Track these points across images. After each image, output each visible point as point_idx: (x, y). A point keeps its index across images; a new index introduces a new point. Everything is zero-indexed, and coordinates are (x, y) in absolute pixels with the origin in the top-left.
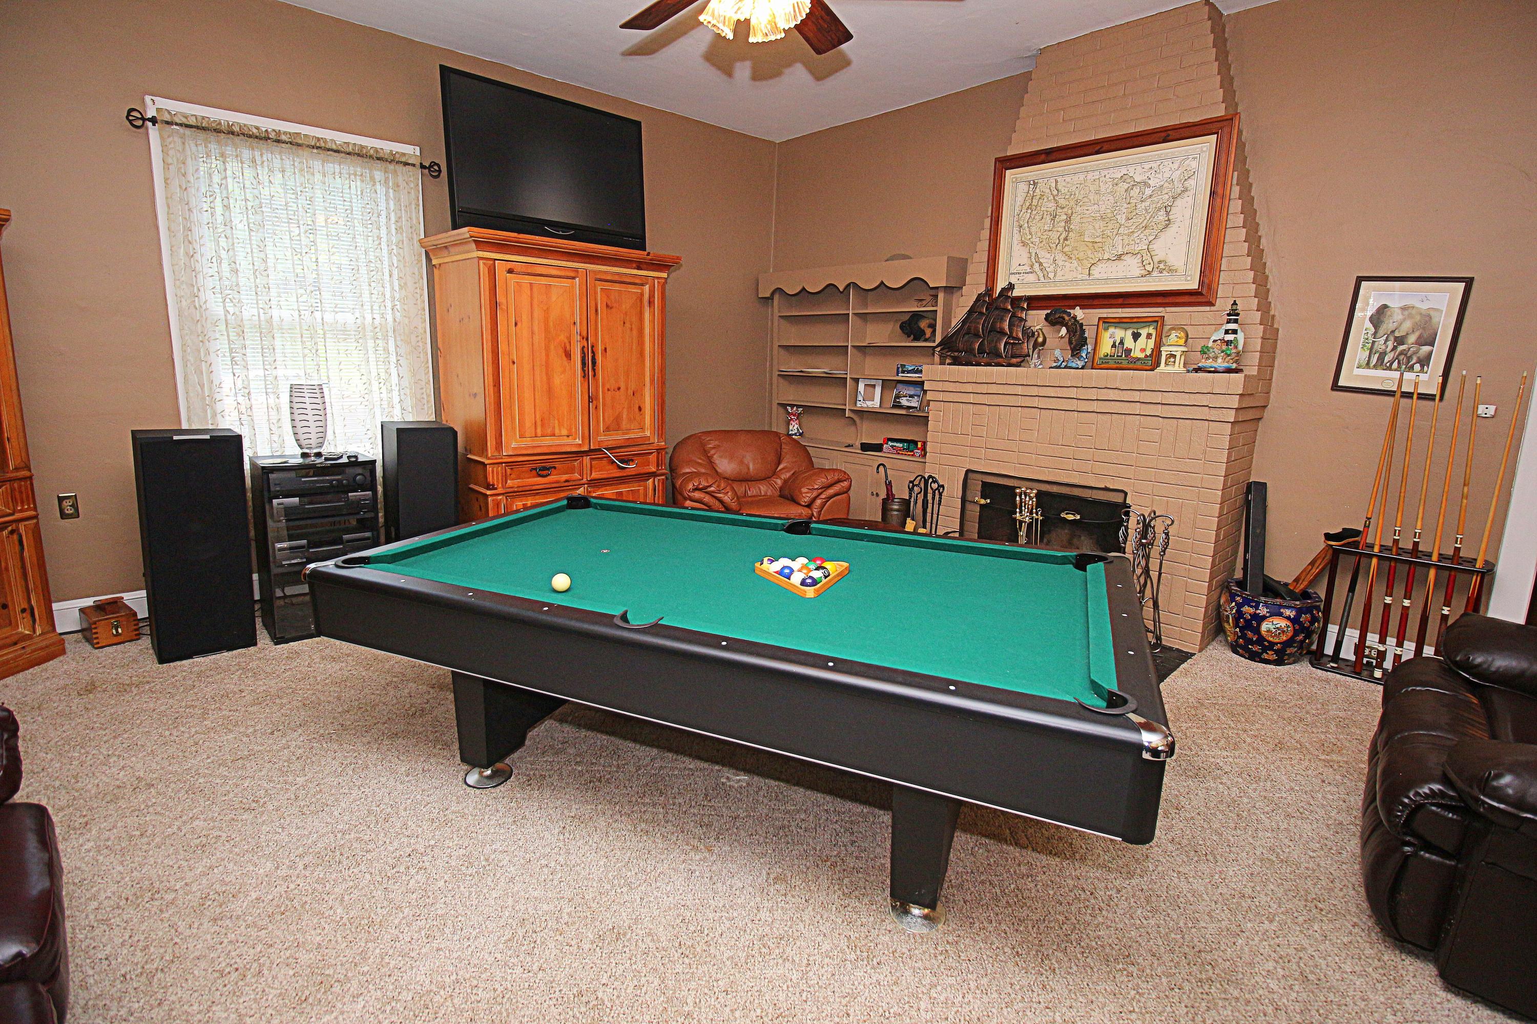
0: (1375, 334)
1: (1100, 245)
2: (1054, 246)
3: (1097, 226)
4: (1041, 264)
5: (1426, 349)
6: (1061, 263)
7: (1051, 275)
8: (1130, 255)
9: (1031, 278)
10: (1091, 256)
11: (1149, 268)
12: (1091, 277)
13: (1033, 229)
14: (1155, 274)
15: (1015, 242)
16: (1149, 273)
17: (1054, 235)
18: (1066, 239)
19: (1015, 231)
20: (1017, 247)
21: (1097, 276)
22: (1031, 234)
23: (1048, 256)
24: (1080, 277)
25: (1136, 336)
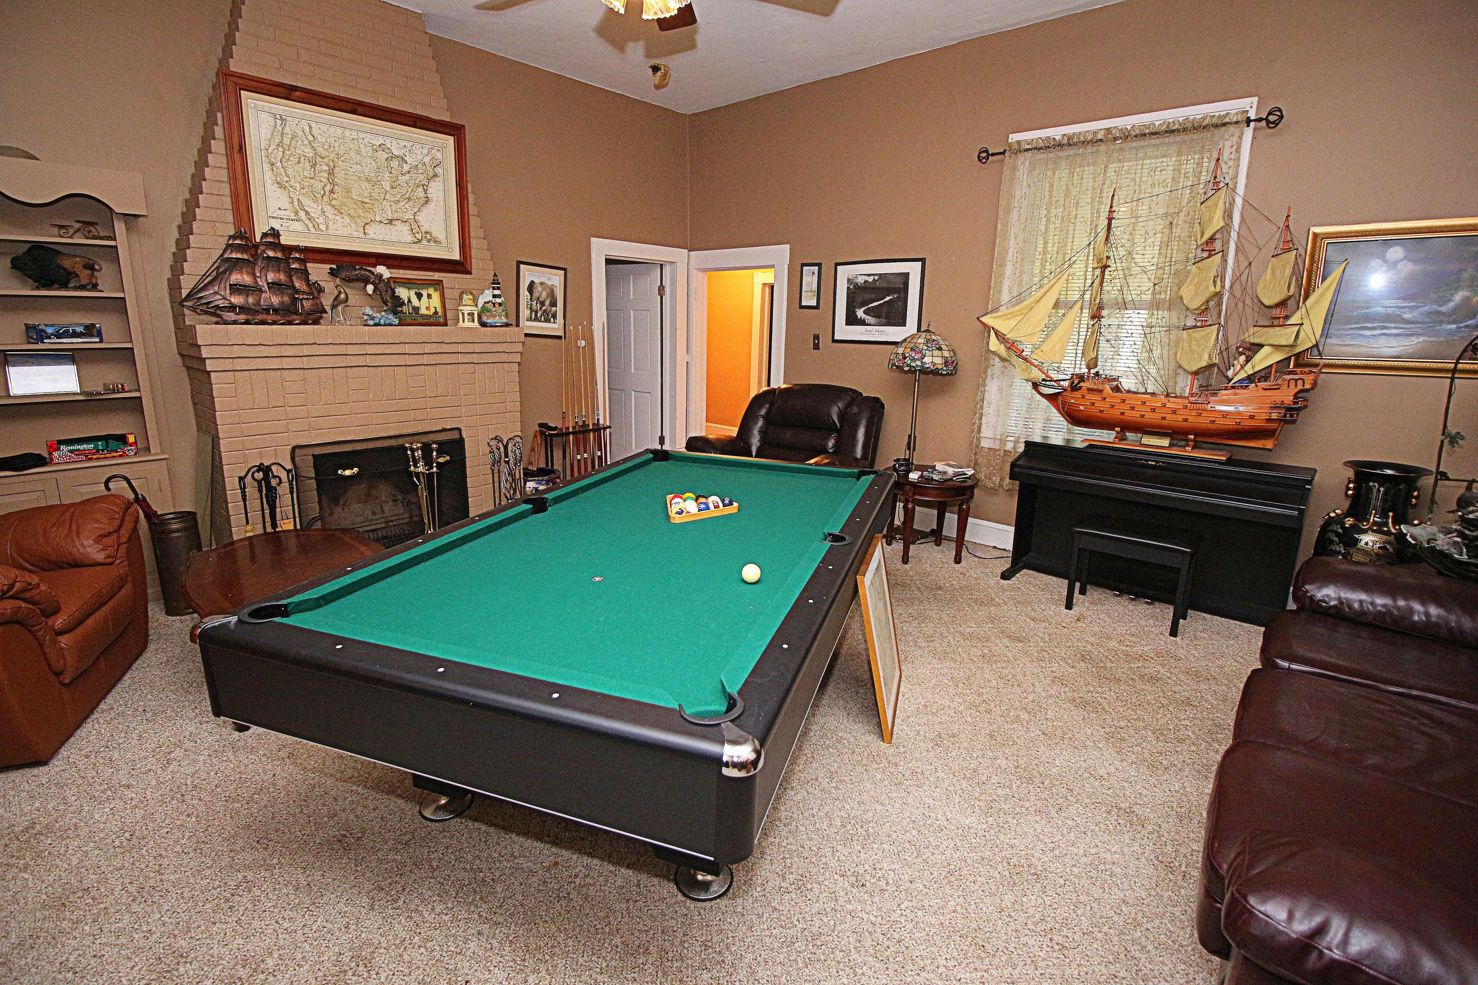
0: (531, 299)
1: (370, 206)
2: (319, 196)
3: (363, 187)
4: (307, 213)
5: (554, 309)
6: (332, 217)
7: (323, 227)
8: (400, 222)
9: (298, 226)
10: (362, 215)
11: (419, 236)
12: (367, 237)
13: (290, 172)
14: (424, 242)
15: (268, 183)
16: (420, 241)
17: (318, 186)
18: (332, 192)
19: (265, 169)
20: (272, 190)
21: (372, 236)
22: (287, 176)
23: (315, 205)
24: (355, 234)
25: (419, 296)
